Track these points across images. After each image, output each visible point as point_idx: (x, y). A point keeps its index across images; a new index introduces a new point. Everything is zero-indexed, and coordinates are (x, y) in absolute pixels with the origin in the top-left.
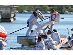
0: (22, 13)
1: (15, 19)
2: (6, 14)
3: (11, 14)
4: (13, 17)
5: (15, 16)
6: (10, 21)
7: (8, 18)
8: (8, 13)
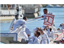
0: (47, 7)
1: (39, 14)
2: (29, 9)
3: (34, 8)
4: (37, 12)
5: (39, 11)
6: (34, 17)
7: (32, 13)
8: (31, 7)
